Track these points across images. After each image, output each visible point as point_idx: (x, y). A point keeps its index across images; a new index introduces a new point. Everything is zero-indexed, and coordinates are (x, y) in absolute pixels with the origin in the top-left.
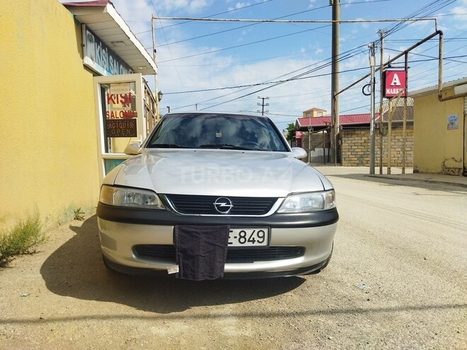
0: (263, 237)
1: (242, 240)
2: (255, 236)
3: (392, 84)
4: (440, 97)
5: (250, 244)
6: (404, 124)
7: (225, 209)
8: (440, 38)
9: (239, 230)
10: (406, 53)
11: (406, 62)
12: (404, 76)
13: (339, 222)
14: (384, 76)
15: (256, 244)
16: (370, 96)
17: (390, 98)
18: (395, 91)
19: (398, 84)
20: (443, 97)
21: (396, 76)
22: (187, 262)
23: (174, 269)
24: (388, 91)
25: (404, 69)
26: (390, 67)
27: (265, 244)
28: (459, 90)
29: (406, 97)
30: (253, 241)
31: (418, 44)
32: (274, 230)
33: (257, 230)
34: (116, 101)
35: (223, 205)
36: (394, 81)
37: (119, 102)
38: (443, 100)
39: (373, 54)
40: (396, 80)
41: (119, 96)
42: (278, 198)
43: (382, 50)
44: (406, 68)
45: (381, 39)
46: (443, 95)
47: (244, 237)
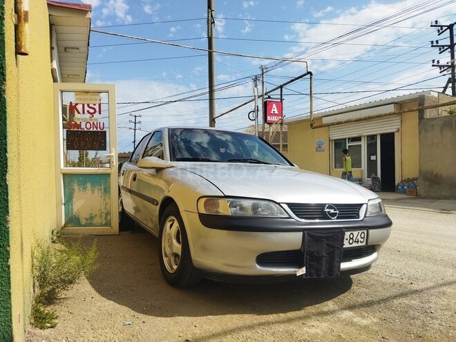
0: (364, 238)
1: (351, 241)
2: (359, 237)
3: (272, 112)
4: (311, 125)
5: (355, 245)
6: (281, 146)
7: (333, 215)
8: (311, 78)
9: (349, 233)
10: (281, 87)
11: (281, 95)
12: (280, 106)
13: (393, 225)
14: (265, 105)
15: (360, 244)
16: (254, 122)
17: (270, 124)
18: (274, 119)
19: (276, 112)
20: (314, 126)
21: (274, 106)
22: (312, 263)
23: (301, 271)
24: (269, 118)
25: (280, 101)
26: (269, 97)
27: (364, 244)
28: (326, 121)
29: (281, 124)
30: (358, 242)
31: (292, 81)
32: (370, 231)
33: (360, 232)
34: (81, 111)
35: (332, 211)
36: (273, 110)
37: (86, 111)
38: (314, 128)
39: (256, 86)
40: (275, 109)
41: (86, 106)
42: (363, 204)
43: (263, 83)
44: (282, 99)
45: (263, 74)
46: (314, 123)
47: (352, 239)
